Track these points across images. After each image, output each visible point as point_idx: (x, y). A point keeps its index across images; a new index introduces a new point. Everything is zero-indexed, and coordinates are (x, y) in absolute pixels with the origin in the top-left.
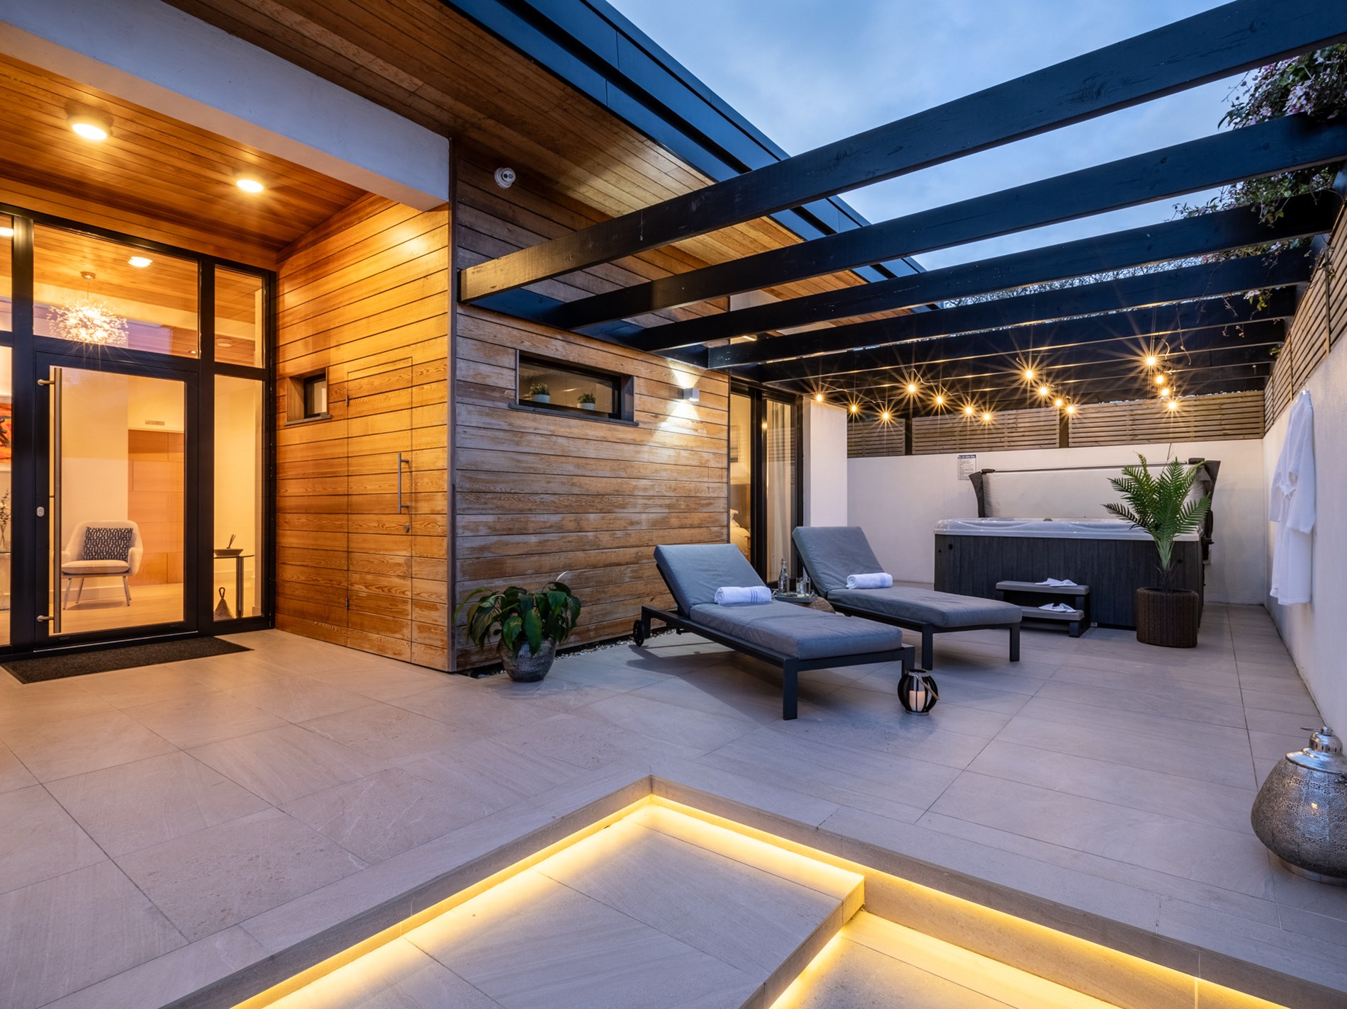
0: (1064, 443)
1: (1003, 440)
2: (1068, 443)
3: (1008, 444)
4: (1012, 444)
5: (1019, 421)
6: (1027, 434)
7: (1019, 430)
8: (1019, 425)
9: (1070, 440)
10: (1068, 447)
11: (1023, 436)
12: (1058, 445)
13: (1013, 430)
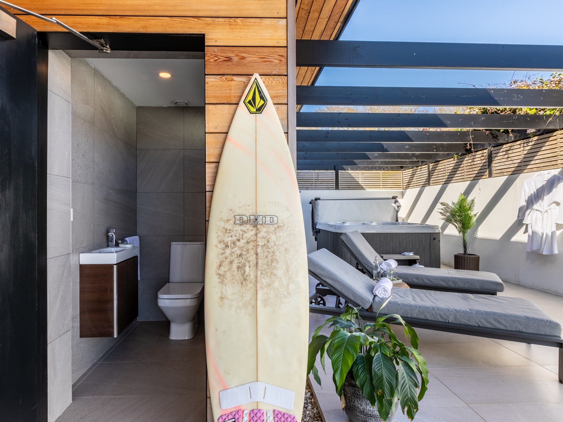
0: (337, 188)
1: (312, 185)
2: (339, 188)
3: (314, 187)
4: (316, 187)
5: (319, 176)
6: (322, 182)
7: (319, 180)
8: (319, 178)
9: (339, 186)
10: (339, 189)
11: (321, 183)
12: (335, 188)
13: (317, 180)
